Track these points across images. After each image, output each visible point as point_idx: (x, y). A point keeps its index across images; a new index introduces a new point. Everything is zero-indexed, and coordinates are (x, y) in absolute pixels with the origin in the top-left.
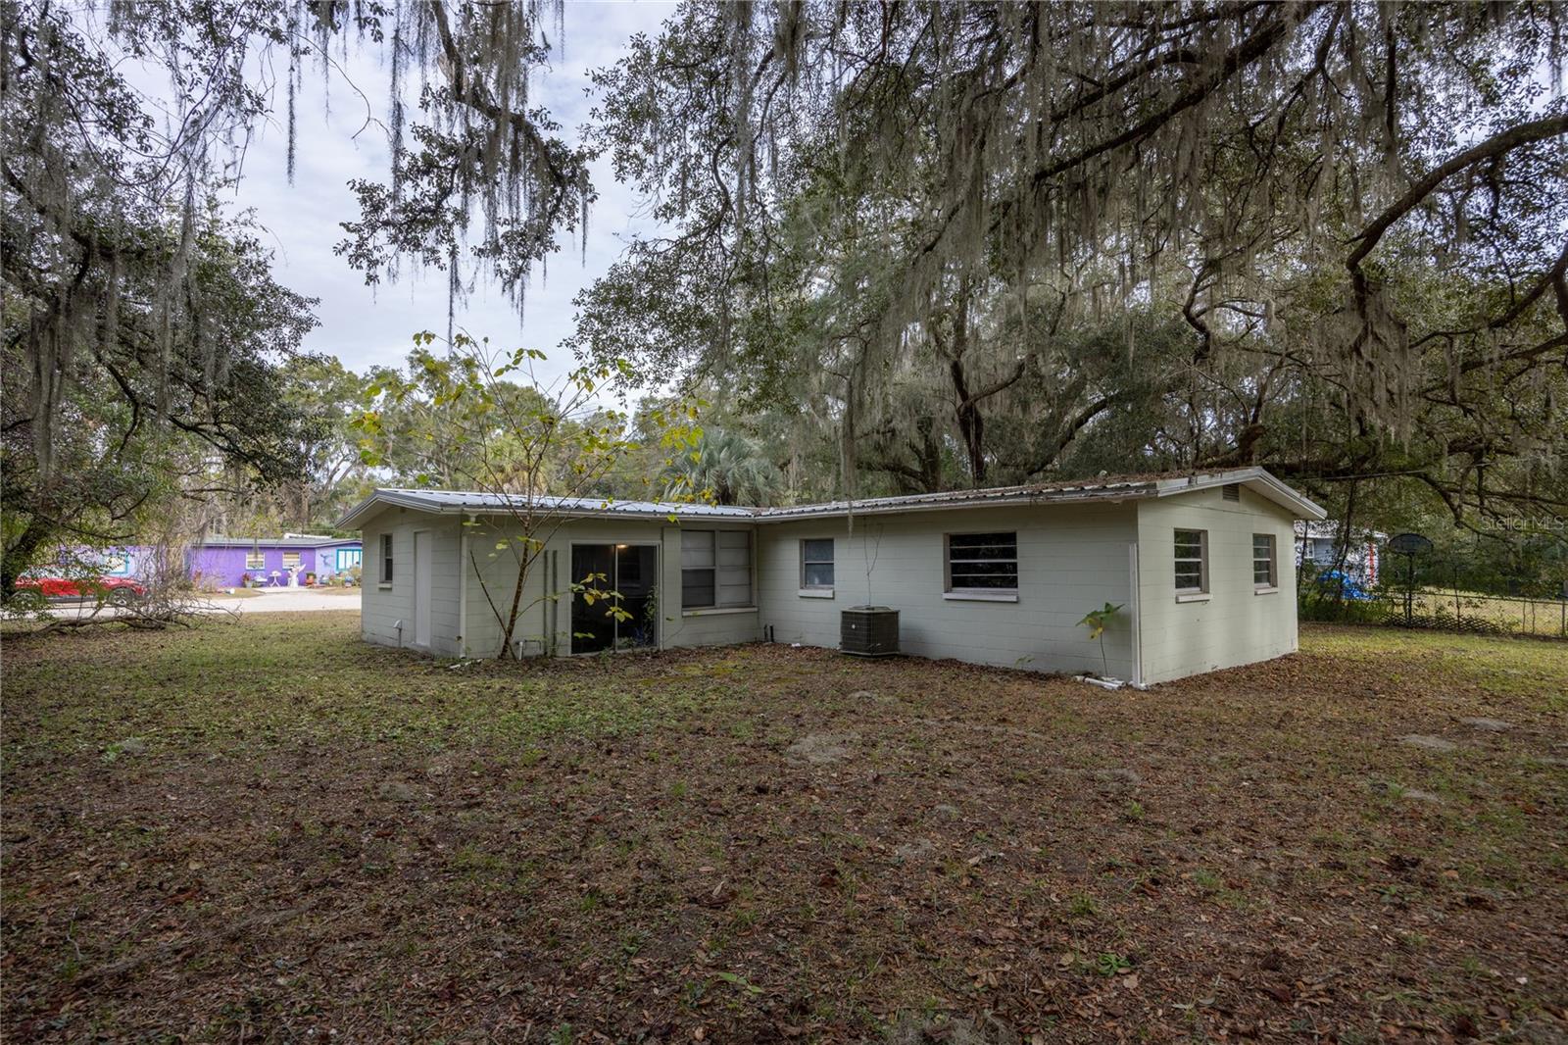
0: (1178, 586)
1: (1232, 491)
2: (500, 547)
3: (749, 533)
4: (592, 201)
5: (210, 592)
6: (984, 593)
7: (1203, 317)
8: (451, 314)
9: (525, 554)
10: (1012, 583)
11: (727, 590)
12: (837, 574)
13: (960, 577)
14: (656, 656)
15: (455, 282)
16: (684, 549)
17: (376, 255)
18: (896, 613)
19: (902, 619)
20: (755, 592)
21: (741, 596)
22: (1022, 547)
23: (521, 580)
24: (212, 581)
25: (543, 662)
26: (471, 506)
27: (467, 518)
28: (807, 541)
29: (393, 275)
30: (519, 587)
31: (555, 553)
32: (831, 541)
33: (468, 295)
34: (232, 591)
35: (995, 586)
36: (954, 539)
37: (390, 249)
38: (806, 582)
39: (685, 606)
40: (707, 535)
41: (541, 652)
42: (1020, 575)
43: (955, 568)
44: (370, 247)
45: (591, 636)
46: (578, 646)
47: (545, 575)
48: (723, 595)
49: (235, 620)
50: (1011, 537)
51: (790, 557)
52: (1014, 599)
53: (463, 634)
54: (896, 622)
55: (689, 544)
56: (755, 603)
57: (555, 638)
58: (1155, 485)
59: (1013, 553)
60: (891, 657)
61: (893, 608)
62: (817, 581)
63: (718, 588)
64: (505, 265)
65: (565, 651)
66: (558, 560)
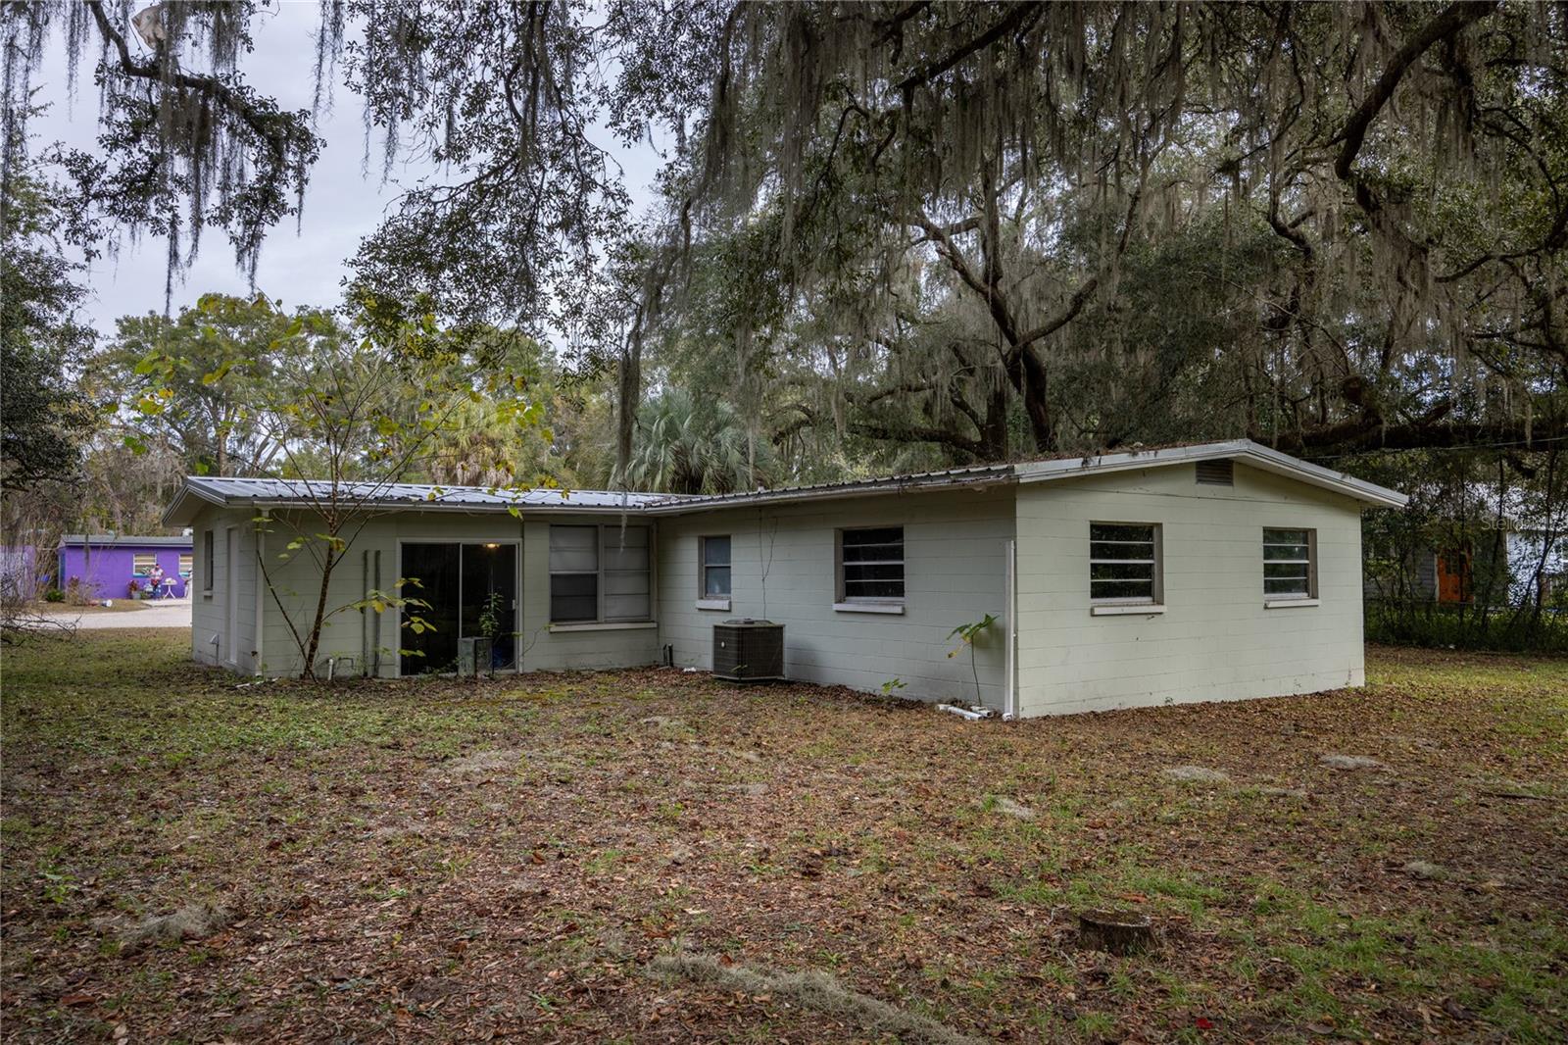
0: (1094, 595)
1: (1217, 471)
2: (291, 546)
3: (648, 529)
4: (311, 161)
5: (83, 605)
6: (875, 604)
7: (1302, 228)
8: (169, 291)
9: (330, 556)
10: (898, 590)
11: (616, 602)
12: (735, 581)
13: (853, 584)
14: (513, 677)
15: (174, 255)
16: (554, 549)
17: (94, 229)
18: (780, 629)
19: (788, 636)
20: (655, 603)
21: (637, 608)
22: (911, 544)
23: (325, 586)
24: (84, 590)
25: (362, 684)
26: (263, 499)
27: (259, 513)
28: (707, 539)
29: (114, 249)
30: (324, 594)
31: (378, 553)
32: (728, 538)
33: (186, 268)
34: (109, 603)
35: (887, 595)
36: (848, 536)
37: (108, 221)
38: (705, 591)
39: (555, 619)
40: (590, 531)
41: (361, 672)
42: (907, 581)
43: (850, 572)
44: (85, 220)
45: (420, 653)
46: (409, 666)
47: (365, 580)
48: (608, 606)
49: (68, 637)
50: (897, 534)
51: (688, 558)
52: (898, 610)
53: (259, 648)
54: (781, 638)
55: (562, 543)
56: (654, 618)
57: (377, 656)
58: (1013, 469)
59: (899, 553)
60: (766, 683)
61: (776, 622)
62: (717, 588)
63: (601, 599)
64: (239, 231)
65: (392, 671)
66: (382, 563)
